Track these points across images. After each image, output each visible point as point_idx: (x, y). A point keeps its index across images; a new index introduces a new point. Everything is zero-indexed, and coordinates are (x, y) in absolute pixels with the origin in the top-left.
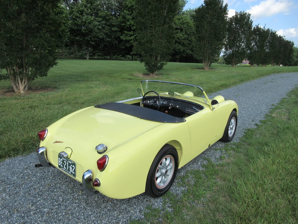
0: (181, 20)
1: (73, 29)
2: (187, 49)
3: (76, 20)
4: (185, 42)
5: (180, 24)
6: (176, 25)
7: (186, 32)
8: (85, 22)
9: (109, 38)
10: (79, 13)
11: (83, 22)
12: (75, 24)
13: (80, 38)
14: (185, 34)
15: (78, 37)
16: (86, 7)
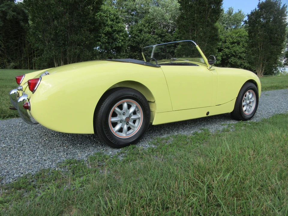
0: (238, 33)
1: (132, 45)
2: (244, 62)
3: (135, 38)
4: (242, 56)
5: (237, 37)
6: (232, 39)
7: (243, 45)
8: (143, 40)
9: (163, 52)
10: (138, 31)
11: (141, 39)
12: (134, 41)
13: (138, 53)
14: (242, 48)
15: (136, 53)
16: (144, 26)
